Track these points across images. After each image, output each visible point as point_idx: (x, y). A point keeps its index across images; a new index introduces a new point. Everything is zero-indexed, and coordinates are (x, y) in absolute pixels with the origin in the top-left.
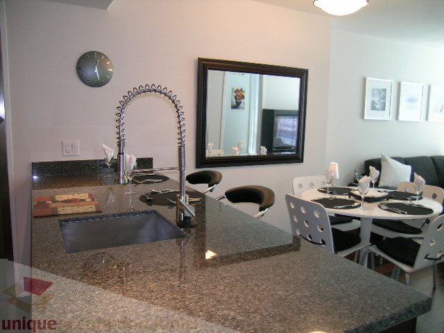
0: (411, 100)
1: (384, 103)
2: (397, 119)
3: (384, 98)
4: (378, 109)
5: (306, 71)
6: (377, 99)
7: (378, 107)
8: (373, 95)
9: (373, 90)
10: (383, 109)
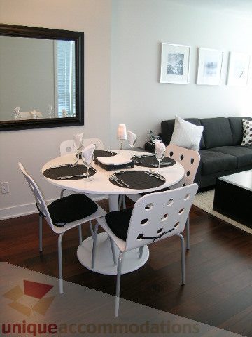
0: (210, 66)
1: (182, 68)
2: (196, 82)
3: (181, 62)
4: (175, 74)
5: (82, 34)
6: (174, 64)
7: (175, 71)
8: (170, 60)
9: (170, 55)
10: (181, 73)
